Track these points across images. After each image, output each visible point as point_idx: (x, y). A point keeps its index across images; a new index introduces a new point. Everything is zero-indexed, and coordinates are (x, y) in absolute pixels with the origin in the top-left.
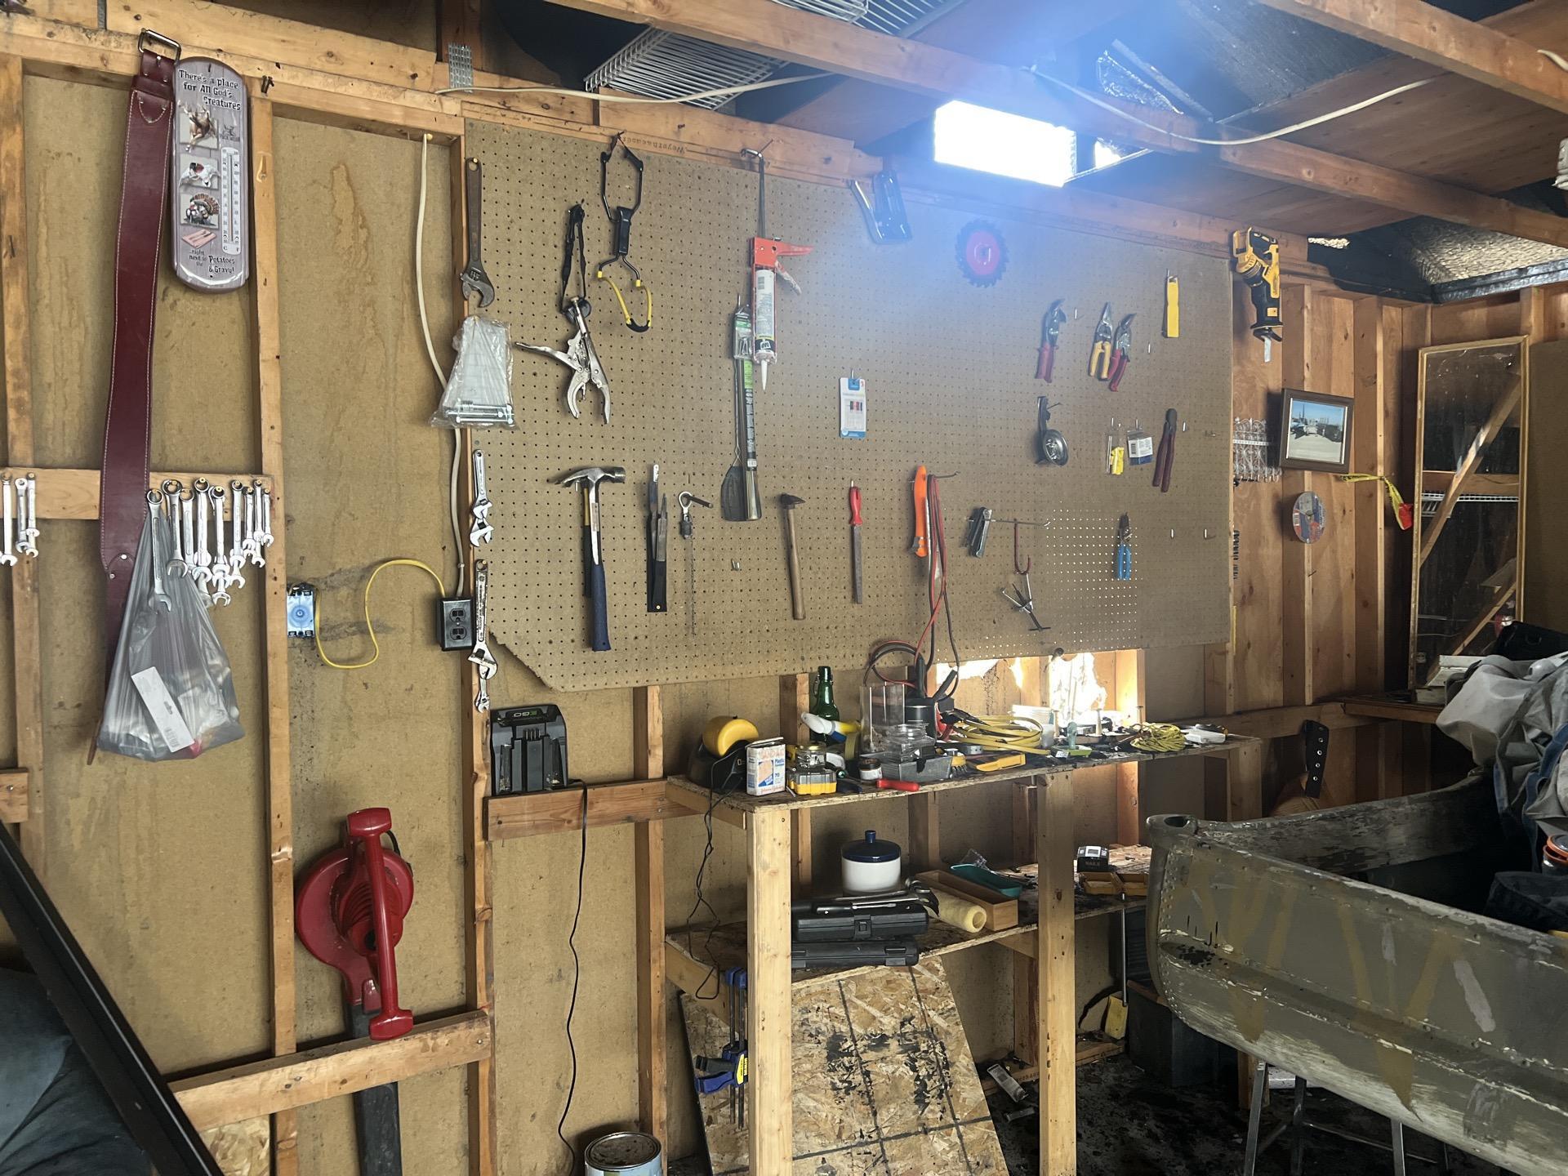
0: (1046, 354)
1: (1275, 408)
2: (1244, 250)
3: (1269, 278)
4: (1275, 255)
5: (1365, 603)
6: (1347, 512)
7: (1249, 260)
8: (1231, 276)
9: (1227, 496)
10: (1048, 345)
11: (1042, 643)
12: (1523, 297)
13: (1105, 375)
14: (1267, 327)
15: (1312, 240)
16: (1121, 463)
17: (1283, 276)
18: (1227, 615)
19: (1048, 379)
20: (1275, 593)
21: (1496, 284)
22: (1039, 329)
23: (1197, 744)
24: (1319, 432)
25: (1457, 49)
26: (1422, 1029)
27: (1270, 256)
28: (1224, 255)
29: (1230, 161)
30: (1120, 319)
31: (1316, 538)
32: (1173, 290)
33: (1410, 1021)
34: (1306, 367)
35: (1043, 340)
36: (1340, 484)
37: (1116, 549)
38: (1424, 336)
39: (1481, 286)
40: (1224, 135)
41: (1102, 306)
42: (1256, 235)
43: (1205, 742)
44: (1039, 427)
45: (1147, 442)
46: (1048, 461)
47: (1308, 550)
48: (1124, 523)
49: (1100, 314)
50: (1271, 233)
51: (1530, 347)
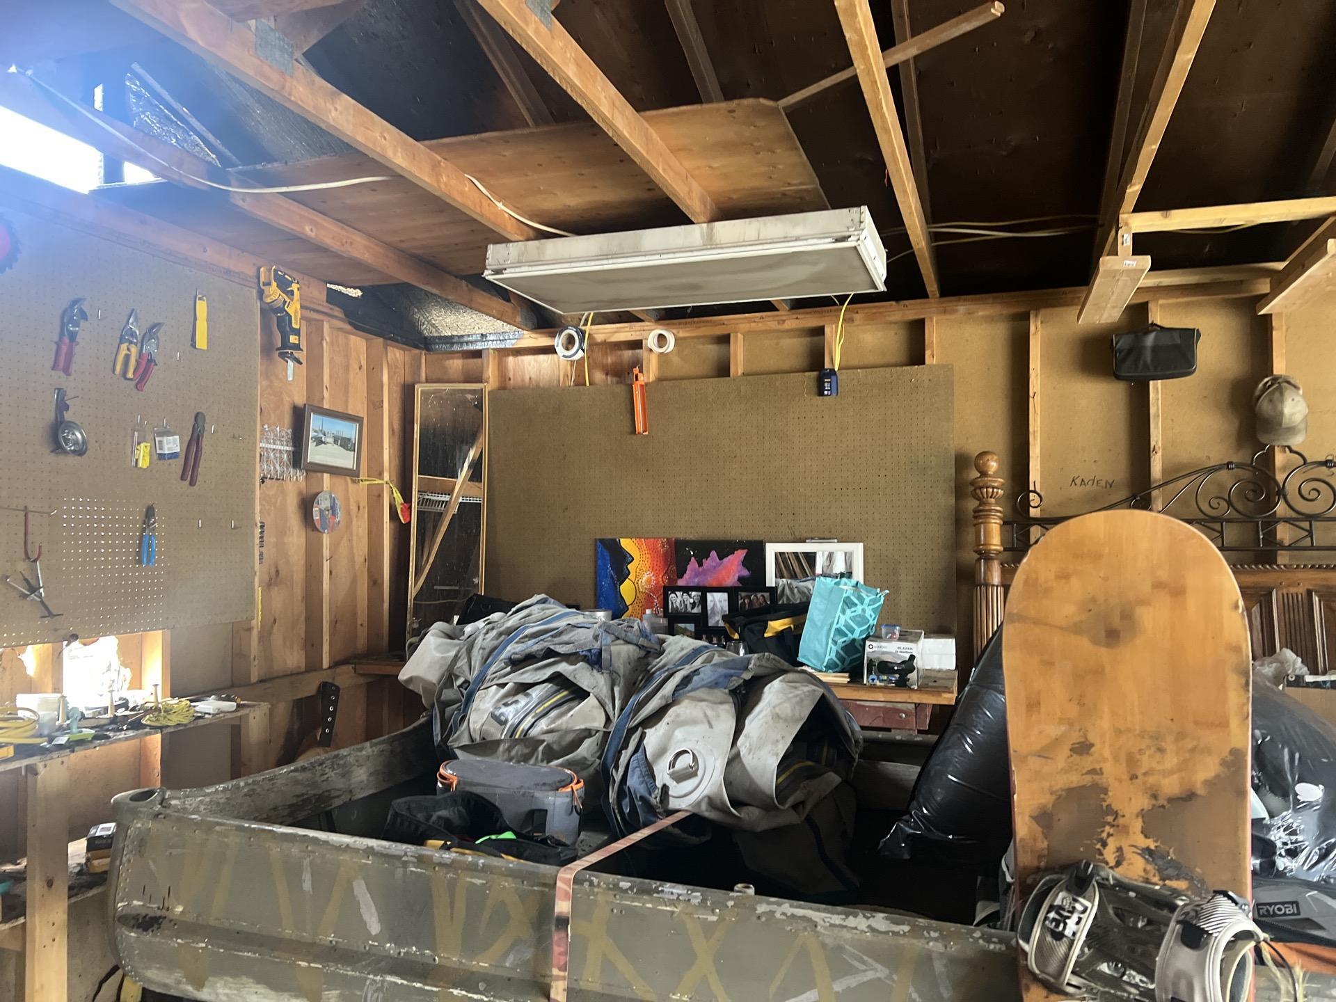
0: (64, 349)
1: (299, 419)
2: (269, 284)
3: (290, 310)
4: (296, 292)
5: (375, 582)
6: (361, 508)
7: (274, 293)
8: (259, 304)
9: (253, 492)
10: (66, 340)
11: (56, 630)
12: (484, 355)
13: (130, 375)
14: (290, 351)
15: (328, 285)
16: (147, 458)
17: (304, 311)
18: (253, 596)
19: (67, 371)
20: (299, 576)
21: (467, 343)
22: (57, 324)
23: (209, 714)
24: (336, 442)
25: (403, 158)
26: (329, 944)
27: (292, 293)
28: (252, 285)
29: (240, 205)
30: (149, 325)
31: (333, 529)
32: (202, 307)
33: (320, 940)
34: (325, 389)
35: (62, 334)
36: (355, 485)
37: (141, 536)
38: (419, 376)
39: (457, 343)
40: (233, 182)
41: (128, 312)
42: (279, 273)
43: (216, 711)
44: (56, 417)
45: (174, 441)
46: (65, 452)
47: (326, 539)
48: (150, 512)
49: (126, 318)
50: (295, 275)
51: (489, 393)
